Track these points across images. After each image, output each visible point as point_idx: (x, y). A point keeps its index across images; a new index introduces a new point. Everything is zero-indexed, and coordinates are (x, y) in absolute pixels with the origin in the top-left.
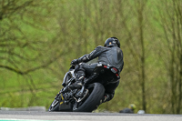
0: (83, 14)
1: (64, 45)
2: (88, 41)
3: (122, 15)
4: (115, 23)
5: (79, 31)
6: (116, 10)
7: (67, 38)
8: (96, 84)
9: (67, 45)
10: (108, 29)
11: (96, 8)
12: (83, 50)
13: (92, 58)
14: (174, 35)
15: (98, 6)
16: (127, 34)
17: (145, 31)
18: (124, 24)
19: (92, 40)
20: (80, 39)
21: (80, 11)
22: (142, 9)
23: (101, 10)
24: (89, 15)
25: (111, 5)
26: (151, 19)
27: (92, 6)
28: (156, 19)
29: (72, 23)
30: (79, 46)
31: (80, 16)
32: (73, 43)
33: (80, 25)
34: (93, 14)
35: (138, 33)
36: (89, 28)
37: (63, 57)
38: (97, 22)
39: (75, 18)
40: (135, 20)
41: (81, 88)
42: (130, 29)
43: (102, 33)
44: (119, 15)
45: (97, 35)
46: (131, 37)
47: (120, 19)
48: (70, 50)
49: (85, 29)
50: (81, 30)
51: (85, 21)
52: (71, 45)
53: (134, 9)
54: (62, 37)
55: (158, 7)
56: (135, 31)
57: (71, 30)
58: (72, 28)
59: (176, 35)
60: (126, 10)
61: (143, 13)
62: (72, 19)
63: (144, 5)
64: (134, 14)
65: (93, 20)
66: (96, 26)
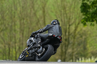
0: (13, 9)
1: (3, 26)
2: (16, 23)
3: (34, 9)
4: (30, 14)
5: (11, 18)
6: (31, 7)
7: (5, 22)
8: (49, 45)
9: (5, 25)
10: (27, 17)
11: (20, 6)
12: (14, 28)
13: (44, 31)
14: (62, 20)
15: (21, 5)
16: (37, 19)
17: (46, 18)
18: (35, 14)
19: (18, 23)
20: (12, 22)
21: (12, 7)
22: (45, 6)
23: (23, 7)
24: (16, 9)
25: (28, 4)
26: (49, 12)
27: (18, 5)
28: (52, 12)
29: (8, 14)
30: (12, 26)
31: (12, 10)
32: (8, 25)
33: (12, 15)
34: (19, 9)
35: (43, 19)
36: (16, 16)
37: (3, 32)
38: (21, 13)
39: (9, 11)
40: (41, 12)
41: (40, 48)
42: (38, 17)
43: (24, 19)
44: (32, 10)
45: (21, 20)
46: (39, 21)
47: (33, 12)
48: (6, 28)
49: (14, 17)
50: (12, 18)
51: (15, 13)
52: (7, 26)
53: (41, 6)
54: (2, 21)
55: (53, 5)
56: (41, 18)
57: (7, 18)
58: (7, 17)
59: (63, 20)
60: (36, 7)
61: (45, 8)
62: (7, 12)
63: (45, 4)
64: (41, 9)
65: (19, 12)
66: (20, 15)
